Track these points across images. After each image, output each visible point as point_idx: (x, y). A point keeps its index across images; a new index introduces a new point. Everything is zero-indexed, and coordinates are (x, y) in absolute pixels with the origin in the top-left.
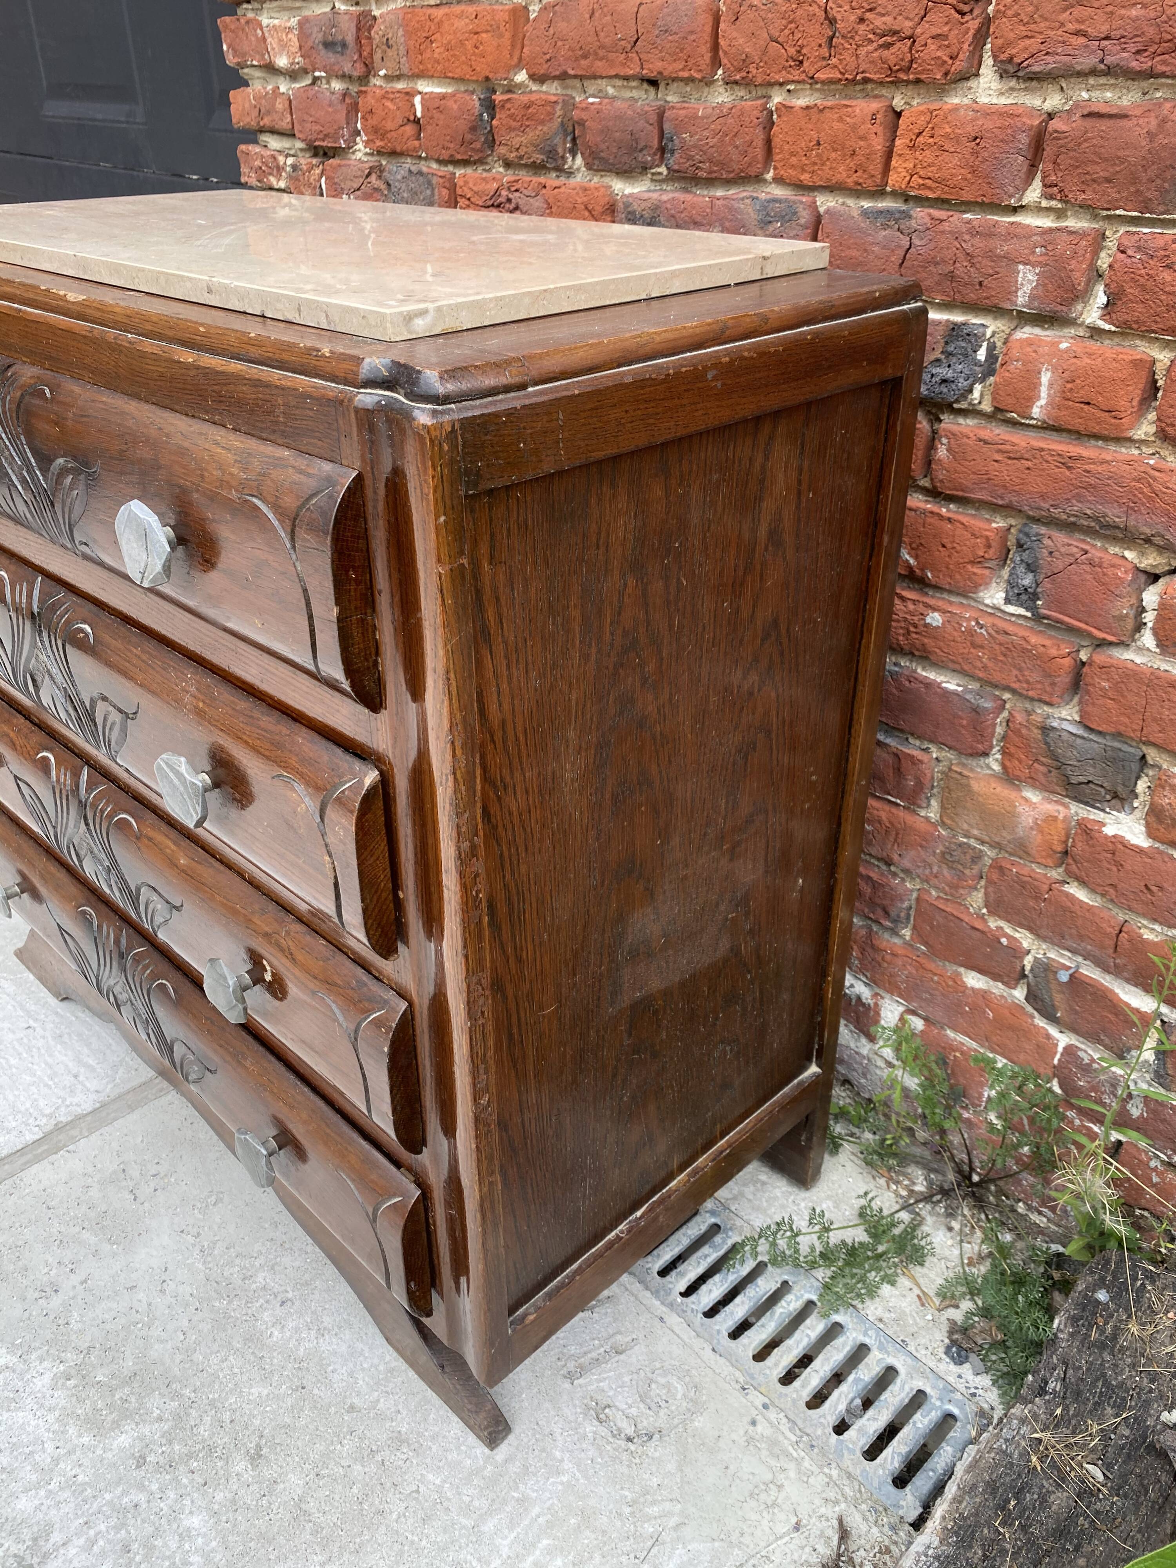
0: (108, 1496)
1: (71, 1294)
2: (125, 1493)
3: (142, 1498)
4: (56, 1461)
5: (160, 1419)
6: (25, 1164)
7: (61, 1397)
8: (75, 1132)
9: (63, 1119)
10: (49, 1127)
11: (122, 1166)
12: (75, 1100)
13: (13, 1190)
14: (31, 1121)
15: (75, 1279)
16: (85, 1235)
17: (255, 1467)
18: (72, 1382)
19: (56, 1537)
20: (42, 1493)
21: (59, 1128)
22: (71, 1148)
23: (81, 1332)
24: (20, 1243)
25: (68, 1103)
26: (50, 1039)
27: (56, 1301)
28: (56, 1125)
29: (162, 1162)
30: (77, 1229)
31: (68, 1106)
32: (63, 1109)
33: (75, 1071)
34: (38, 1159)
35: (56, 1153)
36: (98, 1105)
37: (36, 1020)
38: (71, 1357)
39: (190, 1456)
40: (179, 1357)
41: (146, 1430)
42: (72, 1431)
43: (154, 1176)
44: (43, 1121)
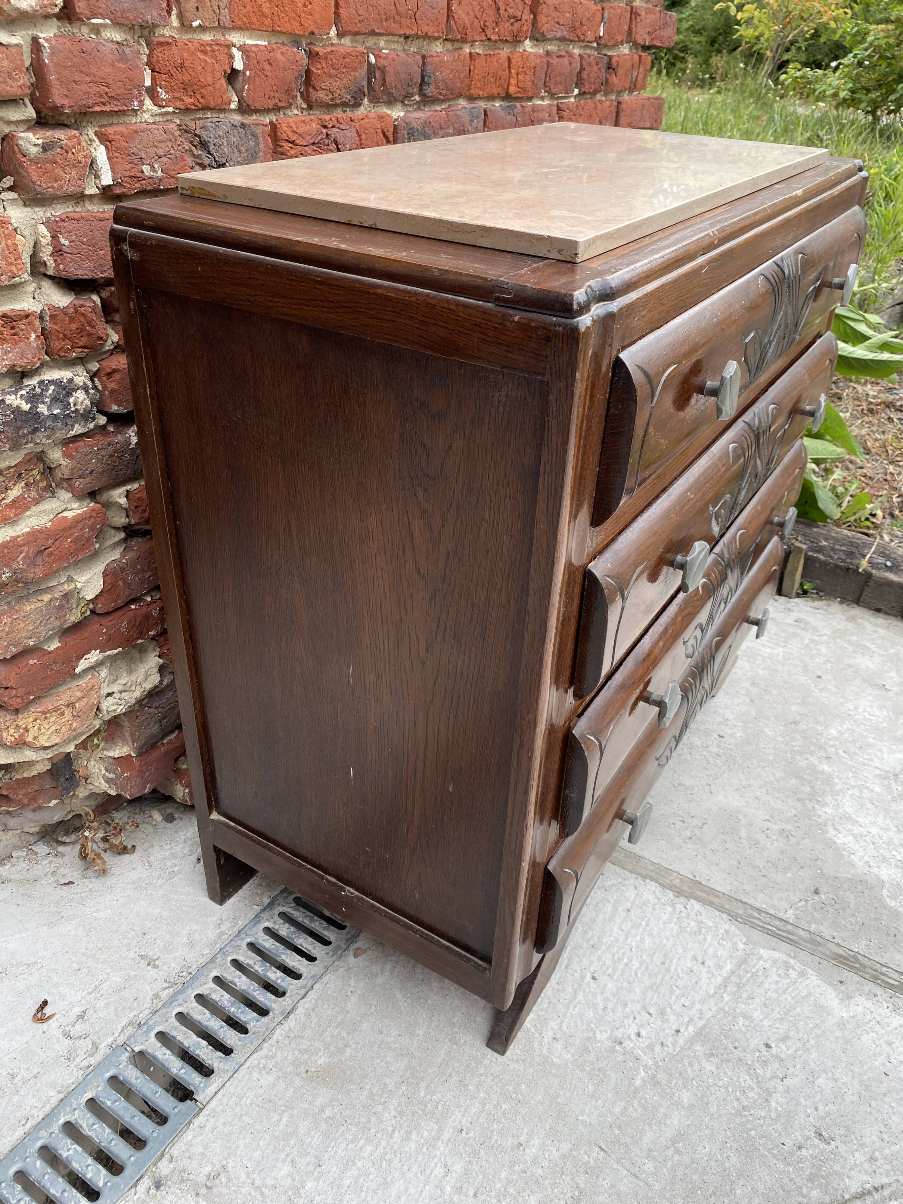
0: (850, 763)
1: (780, 822)
2: (844, 758)
3: (841, 752)
4: (853, 787)
5: (807, 759)
6: (718, 897)
7: (829, 799)
8: (677, 882)
9: (671, 895)
10: (682, 899)
11: (688, 841)
12: (651, 897)
13: (741, 891)
14: (683, 914)
15: (771, 825)
16: (743, 834)
17: (799, 722)
18: (820, 799)
19: (877, 772)
20: (868, 785)
21: (679, 893)
22: (691, 877)
23: (795, 808)
24: (769, 864)
25: (656, 901)
26: (600, 952)
27: (788, 827)
28: (678, 897)
29: (671, 822)
30: (743, 841)
31: (658, 899)
32: (662, 901)
33: (625, 914)
34: (712, 891)
35: (700, 883)
36: (647, 881)
37: (583, 978)
38: (809, 805)
39: (812, 743)
40: (777, 765)
41: (816, 762)
42: (838, 788)
43: (684, 822)
44: (680, 907)
